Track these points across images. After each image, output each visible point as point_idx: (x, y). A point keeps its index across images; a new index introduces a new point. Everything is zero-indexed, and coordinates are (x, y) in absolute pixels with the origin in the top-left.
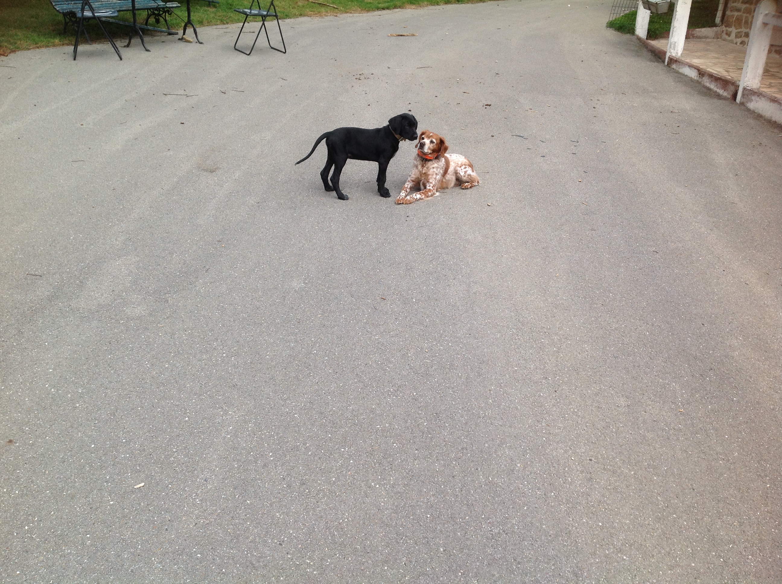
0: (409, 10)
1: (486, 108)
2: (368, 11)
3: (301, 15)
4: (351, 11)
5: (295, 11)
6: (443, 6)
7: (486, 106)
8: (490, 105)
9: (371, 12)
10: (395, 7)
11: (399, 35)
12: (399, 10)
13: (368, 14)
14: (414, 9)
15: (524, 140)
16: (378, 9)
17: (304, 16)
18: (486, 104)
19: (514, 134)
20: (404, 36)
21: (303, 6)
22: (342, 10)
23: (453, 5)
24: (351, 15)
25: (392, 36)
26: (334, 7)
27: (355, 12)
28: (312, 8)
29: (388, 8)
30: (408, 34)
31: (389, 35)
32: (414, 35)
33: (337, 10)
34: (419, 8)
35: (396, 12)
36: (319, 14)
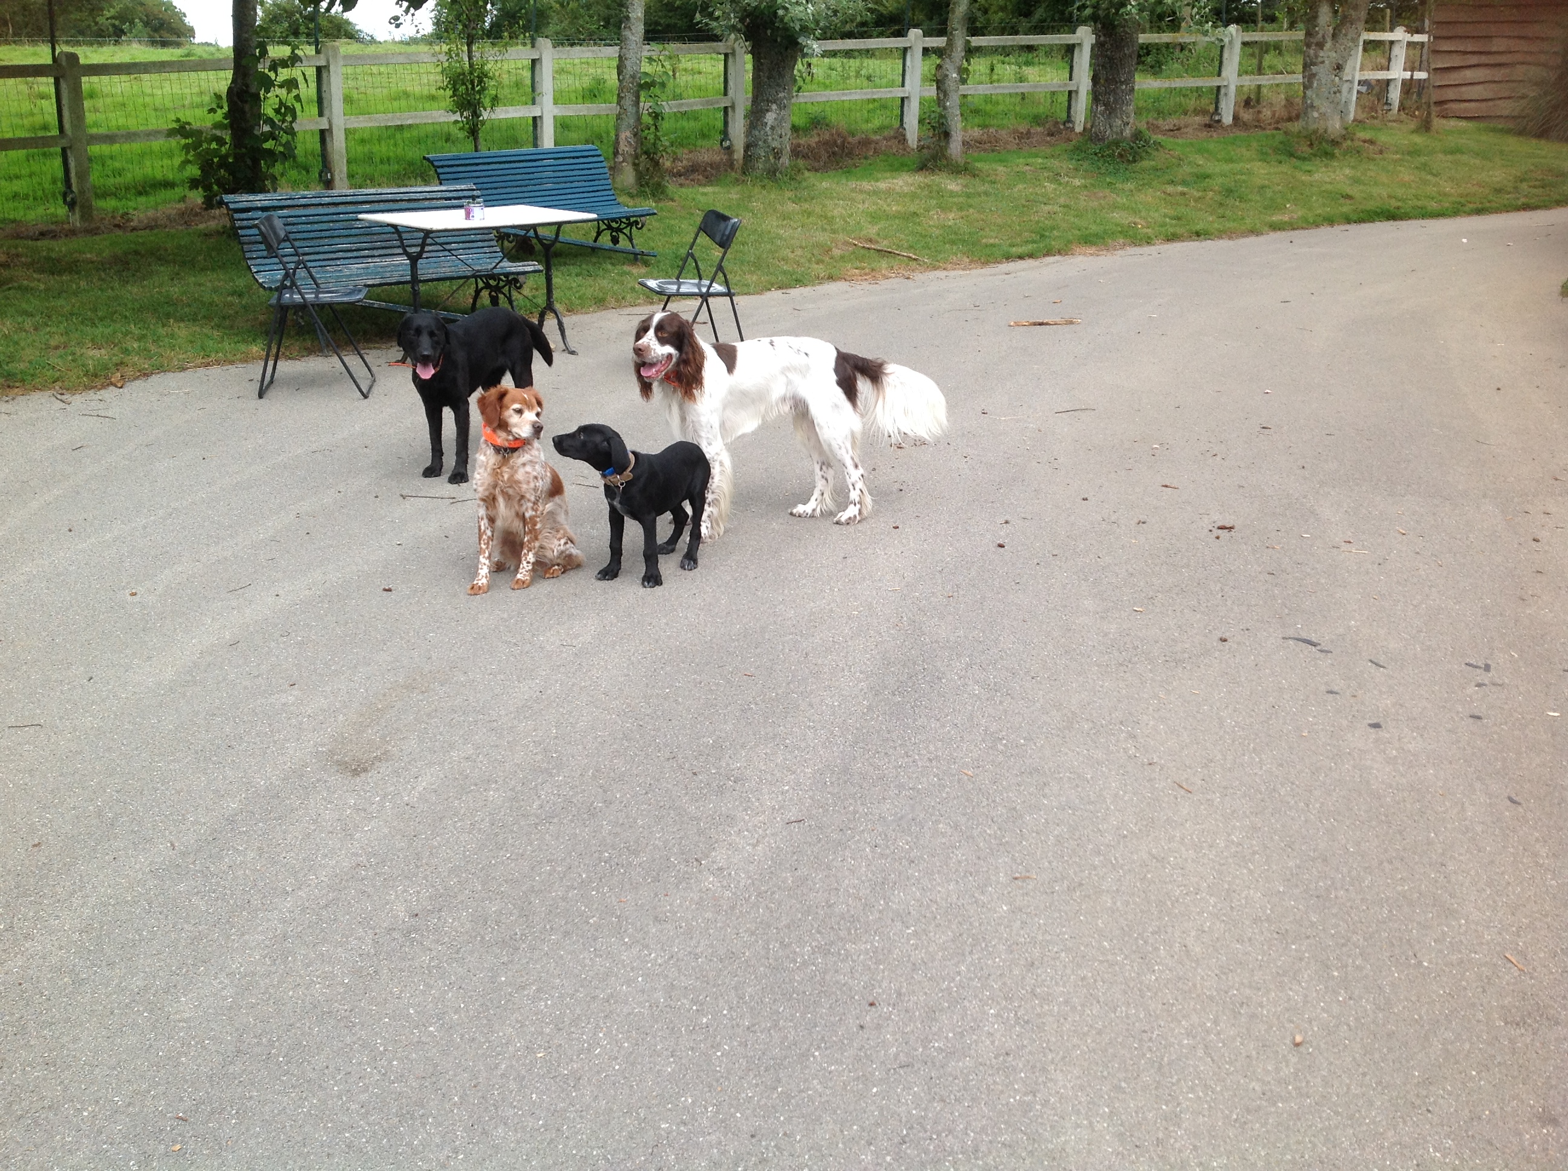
0: (1081, 258)
1: (1218, 538)
2: (986, 263)
3: (831, 278)
4: (945, 266)
5: (819, 269)
6: (1161, 247)
7: (1220, 531)
8: (1231, 528)
9: (992, 265)
10: (1048, 253)
11: (1035, 324)
12: (1058, 258)
13: (984, 271)
14: (1091, 255)
15: (1319, 655)
16: (1008, 258)
17: (839, 279)
18: (1220, 524)
19: (1291, 633)
20: (1047, 324)
21: (842, 257)
22: (925, 263)
23: (1185, 244)
24: (945, 273)
25: (1017, 324)
26: (910, 257)
27: (956, 265)
28: (860, 262)
29: (1031, 256)
30: (1058, 320)
31: (1012, 324)
32: (1071, 323)
33: (915, 263)
34: (1105, 252)
35: (1048, 265)
36: (873, 275)
